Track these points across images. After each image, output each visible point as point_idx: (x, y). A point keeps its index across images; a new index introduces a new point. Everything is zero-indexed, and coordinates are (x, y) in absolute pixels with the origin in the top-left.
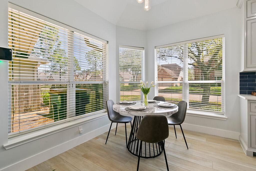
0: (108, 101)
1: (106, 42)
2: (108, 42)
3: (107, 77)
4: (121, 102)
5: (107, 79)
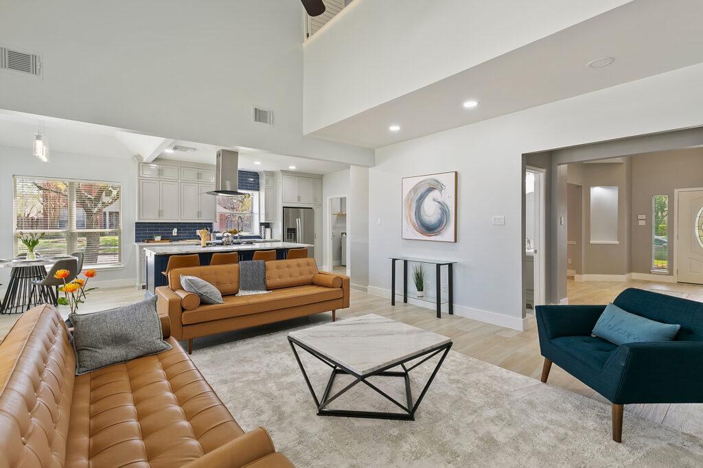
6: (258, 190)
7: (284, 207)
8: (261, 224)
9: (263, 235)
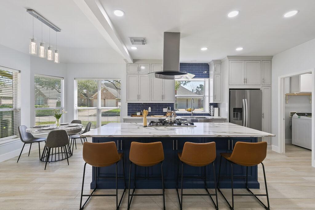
0: (20, 127)
1: (18, 72)
2: (20, 71)
3: (18, 105)
4: (35, 126)
5: (18, 106)
6: (209, 77)
7: (230, 89)
8: (211, 104)
9: (212, 113)
